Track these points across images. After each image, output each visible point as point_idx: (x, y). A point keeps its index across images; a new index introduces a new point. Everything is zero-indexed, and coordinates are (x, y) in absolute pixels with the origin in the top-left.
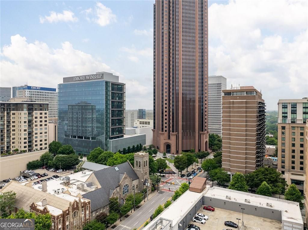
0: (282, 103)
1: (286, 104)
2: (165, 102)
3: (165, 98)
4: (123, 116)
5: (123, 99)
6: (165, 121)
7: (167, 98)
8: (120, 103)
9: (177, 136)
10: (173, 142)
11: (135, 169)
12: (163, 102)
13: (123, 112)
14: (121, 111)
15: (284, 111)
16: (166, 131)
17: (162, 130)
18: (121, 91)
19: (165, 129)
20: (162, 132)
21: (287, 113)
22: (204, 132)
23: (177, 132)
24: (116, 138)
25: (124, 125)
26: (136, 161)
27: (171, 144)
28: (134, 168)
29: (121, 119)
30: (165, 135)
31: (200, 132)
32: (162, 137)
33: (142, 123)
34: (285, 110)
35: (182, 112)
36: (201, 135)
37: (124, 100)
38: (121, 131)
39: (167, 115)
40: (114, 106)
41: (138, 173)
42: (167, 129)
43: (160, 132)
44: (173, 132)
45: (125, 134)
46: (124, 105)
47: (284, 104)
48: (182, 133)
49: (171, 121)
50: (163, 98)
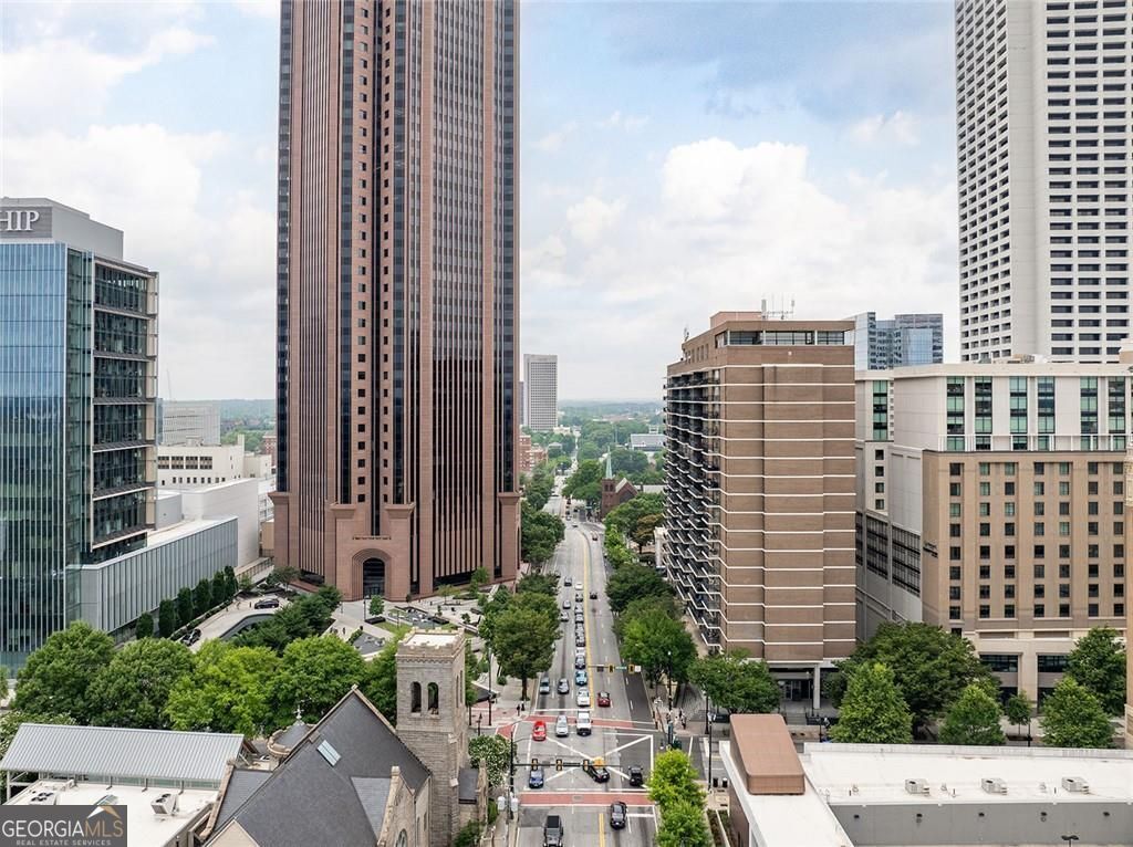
0: (948, 378)
1: (958, 382)
2: (356, 367)
3: (357, 349)
4: (144, 435)
5: (145, 350)
6: (356, 454)
7: (366, 350)
8: (129, 370)
9: (412, 515)
10: (394, 544)
11: (400, 727)
12: (347, 366)
13: (144, 413)
14: (132, 409)
15: (952, 409)
16: (361, 498)
17: (346, 499)
18: (133, 305)
19: (356, 490)
20: (345, 506)
21: (962, 414)
22: (514, 494)
23: (412, 500)
24: (114, 556)
25: (148, 480)
26: (408, 686)
27: (389, 558)
28: (394, 723)
29: (136, 450)
30: (360, 519)
31: (499, 494)
32: (345, 529)
33: (170, 463)
34: (958, 404)
35: (434, 411)
36: (503, 507)
37: (150, 354)
38: (132, 515)
39: (368, 428)
40: (103, 385)
41: (423, 746)
42: (366, 489)
43: (333, 505)
44: (398, 500)
45: (153, 526)
46: (149, 381)
47: (952, 382)
48: (434, 502)
49: (388, 454)
50: (347, 349)
